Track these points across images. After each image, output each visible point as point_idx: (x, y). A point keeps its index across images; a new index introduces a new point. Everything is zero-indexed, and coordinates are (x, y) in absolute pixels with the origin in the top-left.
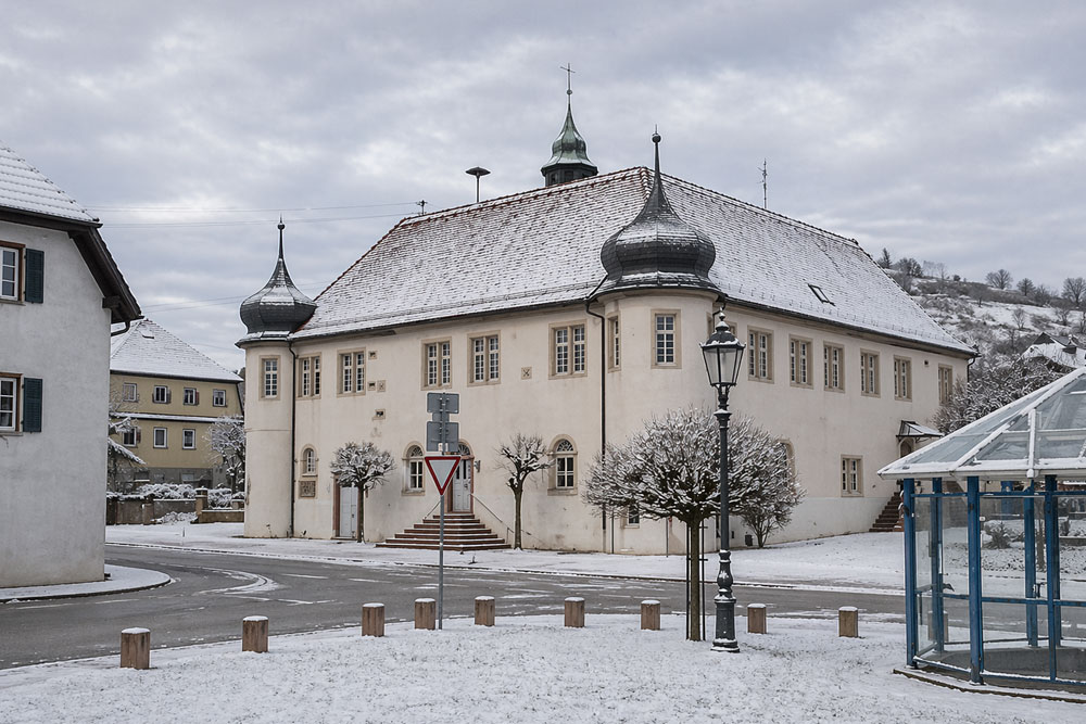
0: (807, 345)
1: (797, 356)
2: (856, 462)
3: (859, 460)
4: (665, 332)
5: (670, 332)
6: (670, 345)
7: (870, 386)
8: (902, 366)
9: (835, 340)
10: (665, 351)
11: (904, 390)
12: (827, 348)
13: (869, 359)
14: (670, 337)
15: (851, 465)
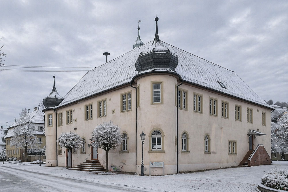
0: (216, 101)
1: (212, 105)
2: (235, 143)
3: (235, 142)
4: (157, 90)
5: (159, 90)
6: (159, 95)
7: (239, 118)
8: (250, 111)
9: (226, 100)
10: (157, 98)
11: (250, 120)
12: (223, 103)
13: (238, 108)
14: (159, 92)
15: (232, 144)
